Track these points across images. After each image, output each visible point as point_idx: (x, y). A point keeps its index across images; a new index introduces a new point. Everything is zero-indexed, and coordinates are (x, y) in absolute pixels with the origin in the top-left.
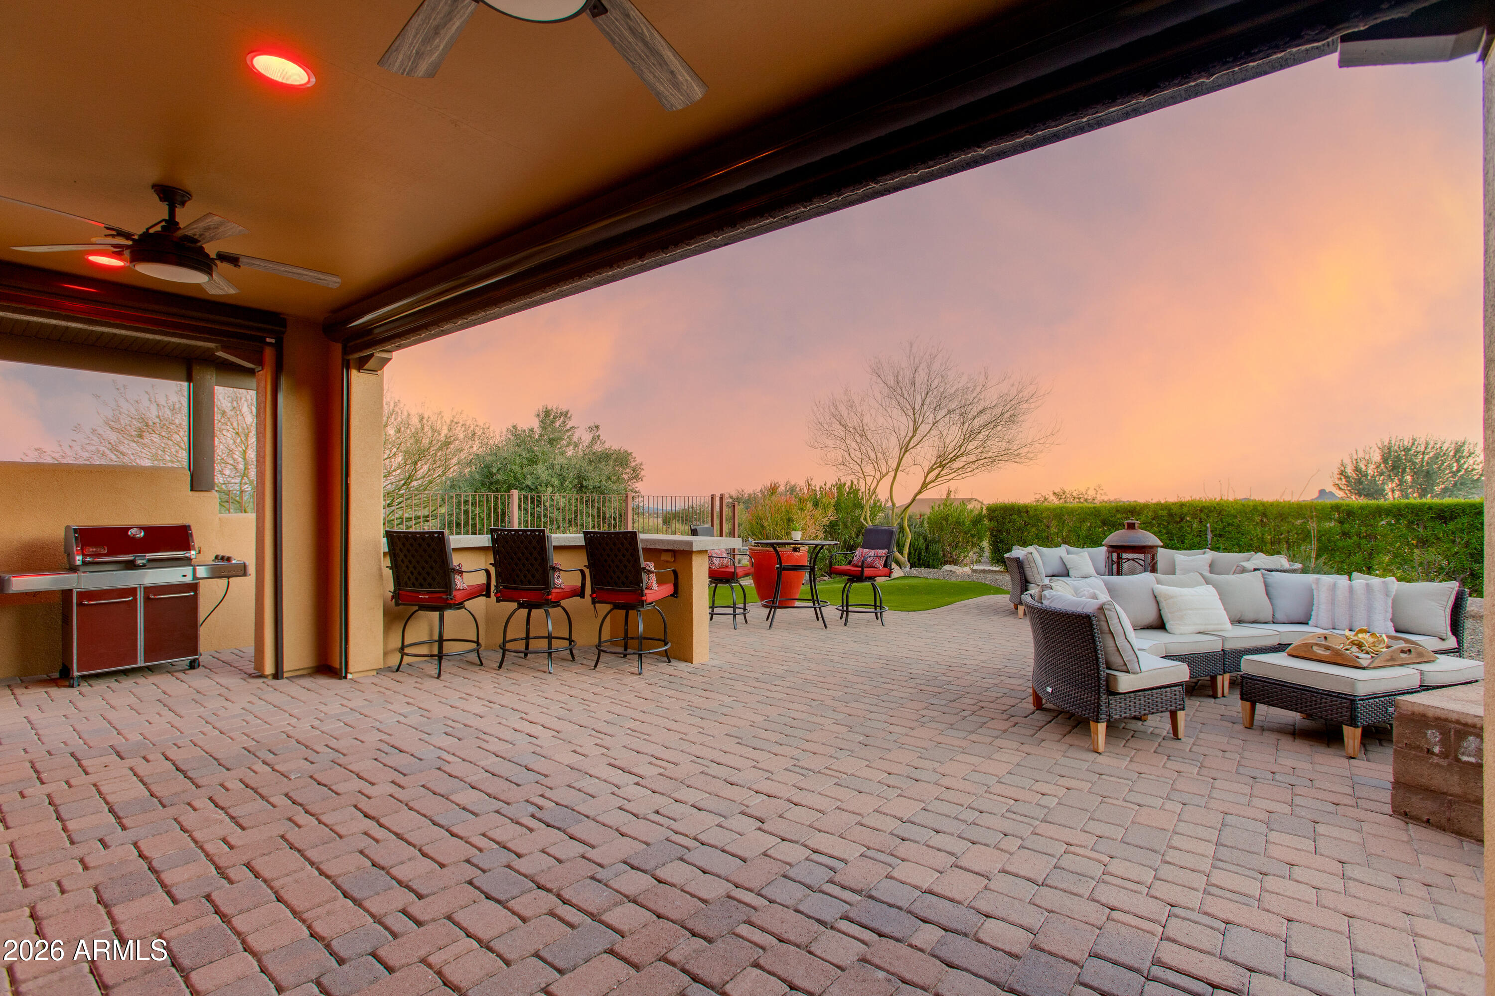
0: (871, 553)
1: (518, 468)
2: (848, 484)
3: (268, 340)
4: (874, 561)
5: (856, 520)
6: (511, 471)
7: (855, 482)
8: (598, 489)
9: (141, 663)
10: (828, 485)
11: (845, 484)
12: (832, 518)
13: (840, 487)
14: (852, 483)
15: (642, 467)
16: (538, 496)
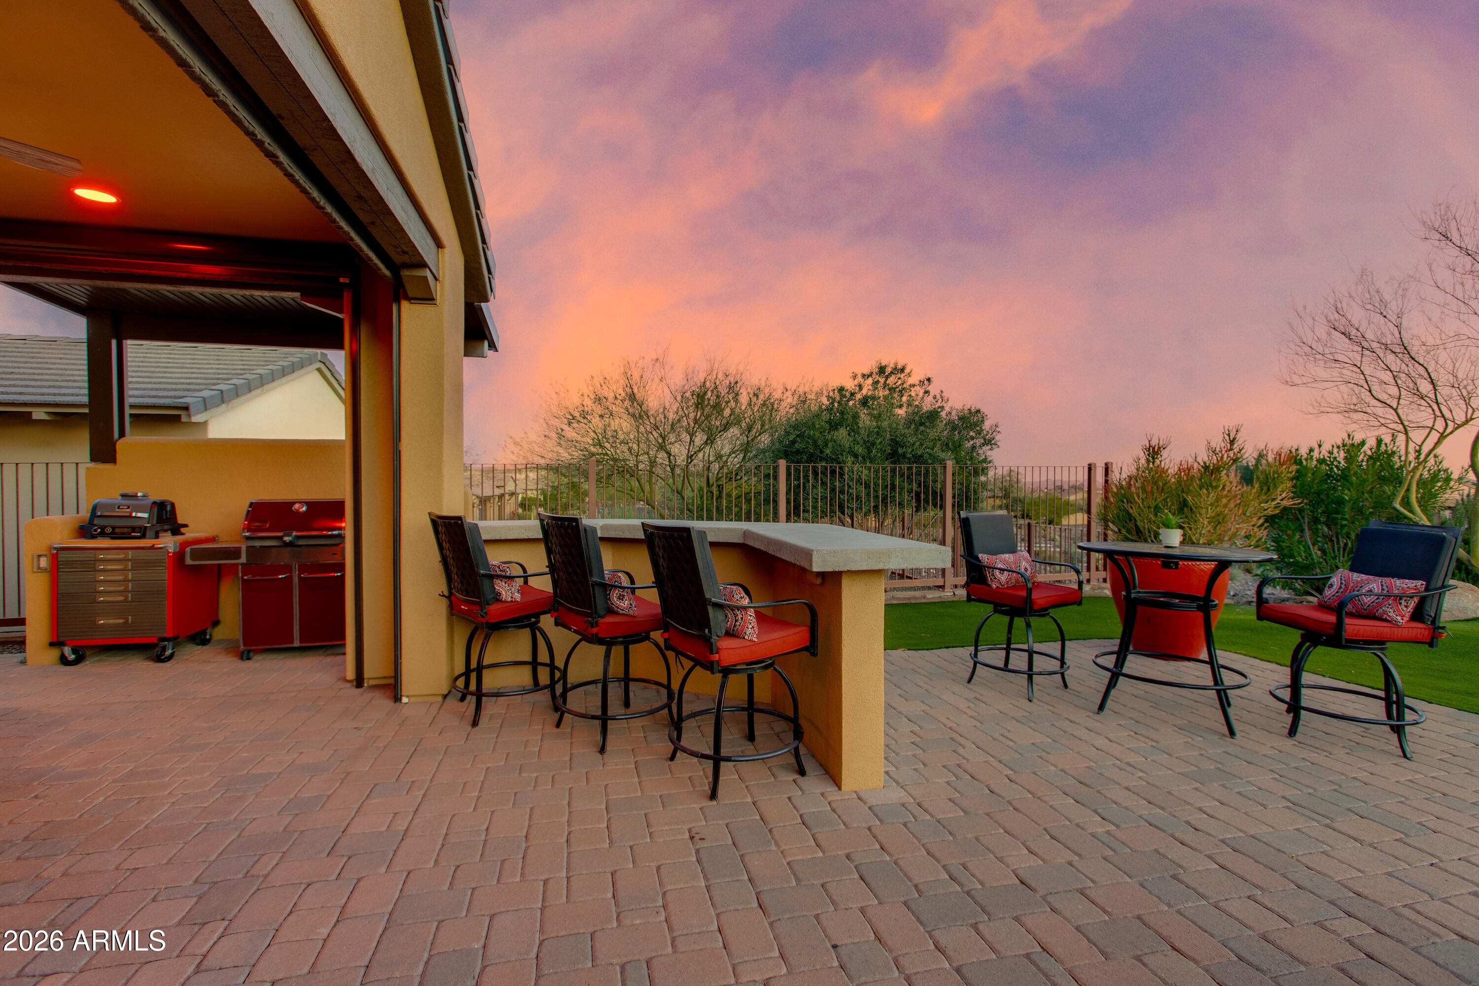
0: (1375, 584)
1: (817, 434)
2: (1371, 442)
3: (342, 280)
4: (1380, 605)
5: (1384, 503)
6: (809, 438)
7: (1387, 439)
8: (918, 459)
9: (297, 644)
10: (1326, 447)
11: (1363, 443)
12: (1286, 503)
13: (1352, 449)
14: (1379, 441)
15: (998, 429)
16: (841, 468)
